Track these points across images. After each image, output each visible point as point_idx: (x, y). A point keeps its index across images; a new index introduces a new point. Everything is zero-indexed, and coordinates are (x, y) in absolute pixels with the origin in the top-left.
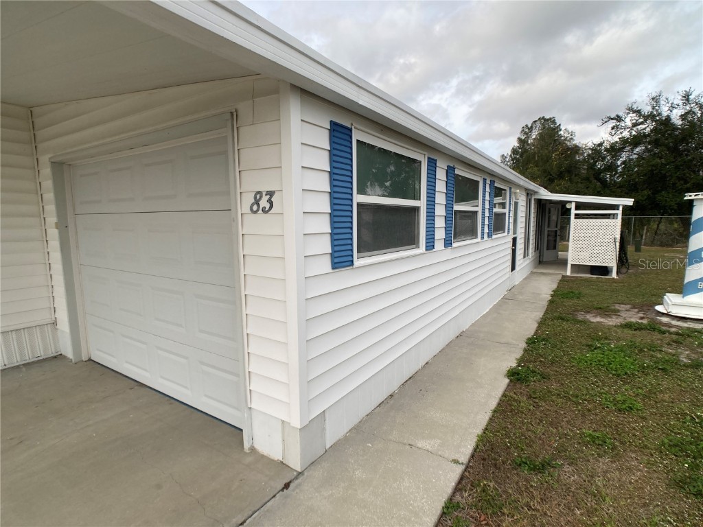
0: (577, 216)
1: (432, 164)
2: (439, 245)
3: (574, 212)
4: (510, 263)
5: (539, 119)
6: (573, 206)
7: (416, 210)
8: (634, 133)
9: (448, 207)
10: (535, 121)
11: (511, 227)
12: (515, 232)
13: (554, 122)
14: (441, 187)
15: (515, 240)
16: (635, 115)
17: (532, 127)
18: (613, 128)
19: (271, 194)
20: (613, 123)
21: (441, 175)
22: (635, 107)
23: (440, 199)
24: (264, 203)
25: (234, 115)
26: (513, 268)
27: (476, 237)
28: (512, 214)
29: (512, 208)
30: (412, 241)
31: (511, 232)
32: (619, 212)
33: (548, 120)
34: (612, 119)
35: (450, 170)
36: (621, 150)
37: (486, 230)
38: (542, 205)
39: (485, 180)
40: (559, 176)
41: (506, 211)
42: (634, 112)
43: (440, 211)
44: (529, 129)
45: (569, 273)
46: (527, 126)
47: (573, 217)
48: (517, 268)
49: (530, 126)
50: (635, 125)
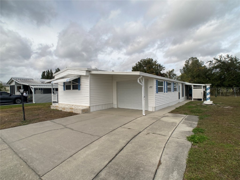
0: (194, 88)
1: (164, 82)
2: (166, 92)
3: (193, 87)
4: (178, 97)
5: (191, 58)
6: (193, 86)
7: (163, 87)
8: (215, 65)
9: (167, 87)
10: (190, 59)
11: (178, 90)
12: (179, 91)
13: (196, 58)
14: (166, 84)
15: (179, 93)
16: (216, 60)
17: (189, 60)
18: (209, 64)
19: (152, 86)
20: (209, 63)
21: (166, 83)
22: (216, 58)
23: (166, 86)
24: (151, 87)
25: (148, 80)
26: (179, 98)
27: (171, 92)
28: (178, 88)
29: (178, 87)
30: (162, 91)
31: (178, 91)
32: (202, 87)
33: (194, 58)
34: (209, 62)
35: (167, 82)
36: (213, 70)
37: (173, 91)
38: (187, 86)
39: (172, 83)
40: (196, 77)
41: (177, 87)
42: (216, 59)
43: (166, 88)
44: (188, 61)
45: (193, 100)
46: (187, 60)
47: (193, 88)
48: (180, 99)
49: (188, 60)
50: (215, 63)
